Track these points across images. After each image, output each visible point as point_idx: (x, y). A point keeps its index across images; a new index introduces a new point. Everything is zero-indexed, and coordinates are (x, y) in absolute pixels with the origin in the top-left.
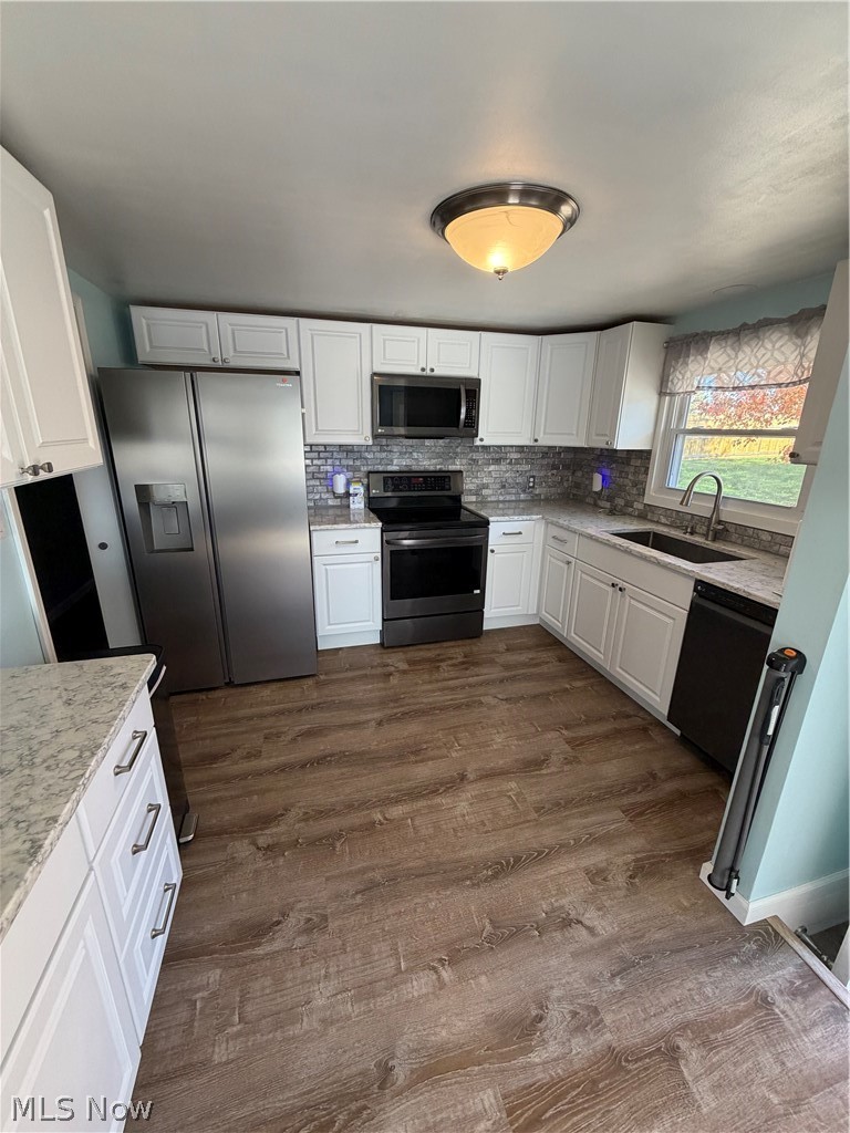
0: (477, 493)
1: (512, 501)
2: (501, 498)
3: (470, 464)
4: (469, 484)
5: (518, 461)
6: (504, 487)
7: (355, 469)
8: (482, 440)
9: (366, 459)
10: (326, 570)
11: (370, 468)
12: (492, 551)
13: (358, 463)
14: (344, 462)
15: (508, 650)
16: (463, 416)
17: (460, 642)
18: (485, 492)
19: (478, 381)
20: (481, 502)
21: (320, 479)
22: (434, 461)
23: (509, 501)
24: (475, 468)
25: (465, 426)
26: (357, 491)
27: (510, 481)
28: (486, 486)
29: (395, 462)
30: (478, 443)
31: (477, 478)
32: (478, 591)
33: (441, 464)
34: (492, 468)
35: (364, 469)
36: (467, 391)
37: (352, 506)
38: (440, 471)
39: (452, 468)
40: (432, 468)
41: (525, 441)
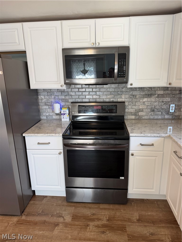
0: (135, 114)
1: (159, 119)
2: (152, 117)
3: (131, 98)
4: (130, 109)
5: (163, 96)
6: (153, 111)
7: (66, 101)
8: (131, 85)
9: (71, 95)
10: (34, 157)
11: (73, 100)
12: (132, 155)
13: (67, 97)
14: (60, 97)
15: (139, 220)
16: (116, 71)
17: (111, 206)
18: (140, 114)
19: (127, 49)
20: (138, 119)
21: (48, 105)
22: (109, 97)
23: (157, 119)
24: (134, 100)
25: (118, 77)
26: (65, 112)
27: (157, 107)
28: (142, 110)
29: (87, 97)
30: (129, 86)
31: (135, 105)
32: (123, 178)
33: (114, 98)
34: (145, 100)
35: (71, 101)
36: (119, 55)
37: (63, 120)
38: (113, 102)
39: (120, 100)
40: (107, 100)
41: (164, 84)
